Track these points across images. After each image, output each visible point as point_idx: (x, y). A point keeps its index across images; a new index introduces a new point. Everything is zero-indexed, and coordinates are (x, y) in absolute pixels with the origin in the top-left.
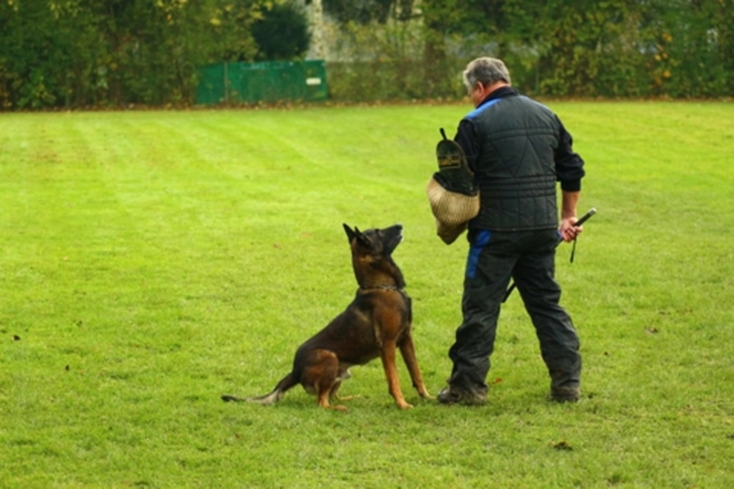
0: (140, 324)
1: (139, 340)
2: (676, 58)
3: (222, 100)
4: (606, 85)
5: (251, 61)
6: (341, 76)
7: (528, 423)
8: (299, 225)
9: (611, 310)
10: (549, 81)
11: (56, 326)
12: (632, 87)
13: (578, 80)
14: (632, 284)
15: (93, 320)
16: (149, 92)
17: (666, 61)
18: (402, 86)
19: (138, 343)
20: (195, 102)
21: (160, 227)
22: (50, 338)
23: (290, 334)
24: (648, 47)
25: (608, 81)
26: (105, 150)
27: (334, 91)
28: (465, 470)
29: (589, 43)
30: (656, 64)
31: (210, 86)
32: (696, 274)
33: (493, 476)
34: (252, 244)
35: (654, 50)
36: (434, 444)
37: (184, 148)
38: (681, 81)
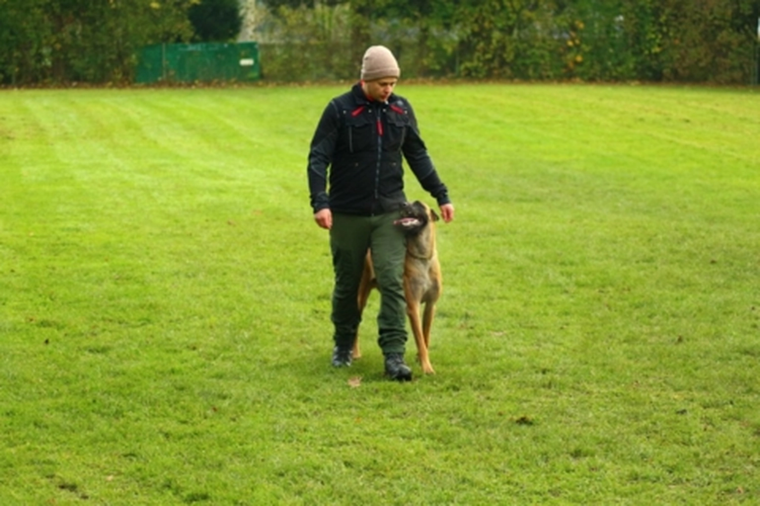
0: (111, 299)
1: (111, 315)
2: (587, 44)
3: (160, 79)
4: (522, 68)
5: (187, 43)
6: (272, 58)
7: (488, 398)
8: (249, 202)
9: (554, 289)
10: (468, 64)
11: (31, 300)
12: (546, 70)
13: (496, 64)
14: (572, 264)
15: (66, 295)
16: (91, 71)
17: (577, 46)
18: (329, 67)
19: (111, 318)
20: (135, 81)
21: (117, 204)
22: (27, 311)
23: (254, 310)
24: (561, 33)
25: (524, 65)
26: (55, 127)
27: (265, 71)
28: (435, 443)
29: (506, 28)
30: (569, 49)
31: (149, 66)
32: (630, 254)
33: (461, 450)
34: (207, 221)
35: (565, 36)
36: (402, 418)
37: (129, 125)
38: (592, 66)
